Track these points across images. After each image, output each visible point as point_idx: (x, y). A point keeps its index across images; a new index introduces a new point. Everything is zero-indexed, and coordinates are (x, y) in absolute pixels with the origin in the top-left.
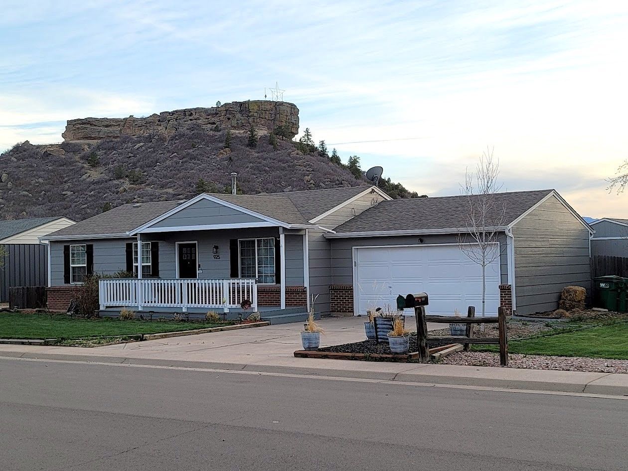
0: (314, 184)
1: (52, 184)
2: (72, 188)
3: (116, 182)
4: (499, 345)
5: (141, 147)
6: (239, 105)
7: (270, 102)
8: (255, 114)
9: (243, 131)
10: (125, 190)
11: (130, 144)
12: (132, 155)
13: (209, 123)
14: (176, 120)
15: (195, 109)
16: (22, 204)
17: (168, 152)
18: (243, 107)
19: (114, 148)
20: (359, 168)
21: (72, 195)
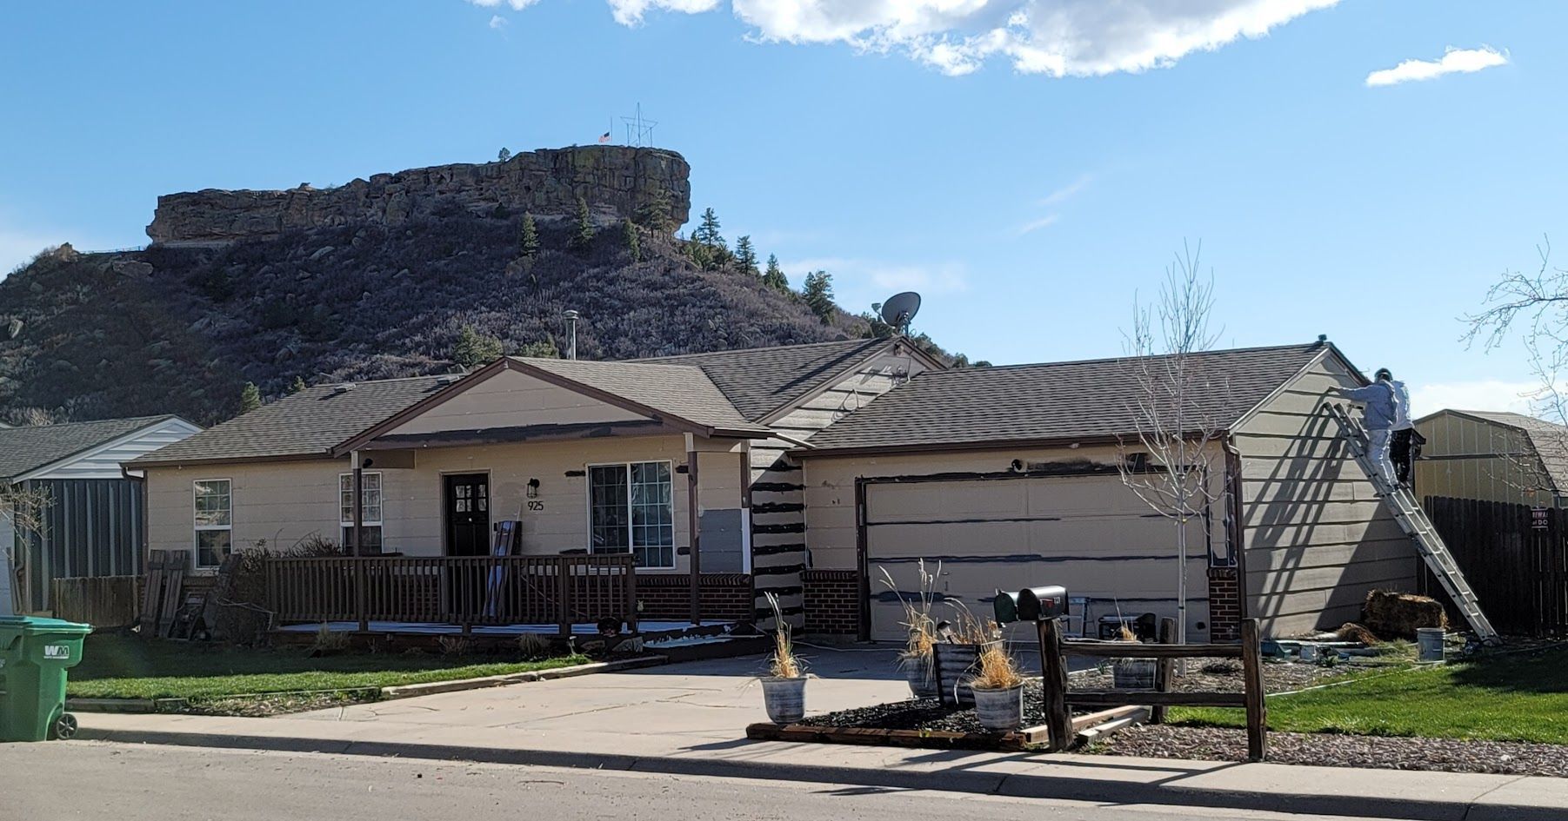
0: (725, 339)
1: (126, 344)
2: (170, 350)
3: (269, 337)
4: (1245, 709)
5: (328, 255)
6: (550, 156)
7: (624, 150)
8: (590, 178)
9: (562, 216)
10: (290, 355)
11: (301, 251)
12: (307, 274)
13: (484, 200)
14: (407, 192)
15: (451, 168)
16: (54, 388)
17: (390, 265)
18: (560, 162)
19: (263, 259)
20: (829, 299)
21: (170, 368)
